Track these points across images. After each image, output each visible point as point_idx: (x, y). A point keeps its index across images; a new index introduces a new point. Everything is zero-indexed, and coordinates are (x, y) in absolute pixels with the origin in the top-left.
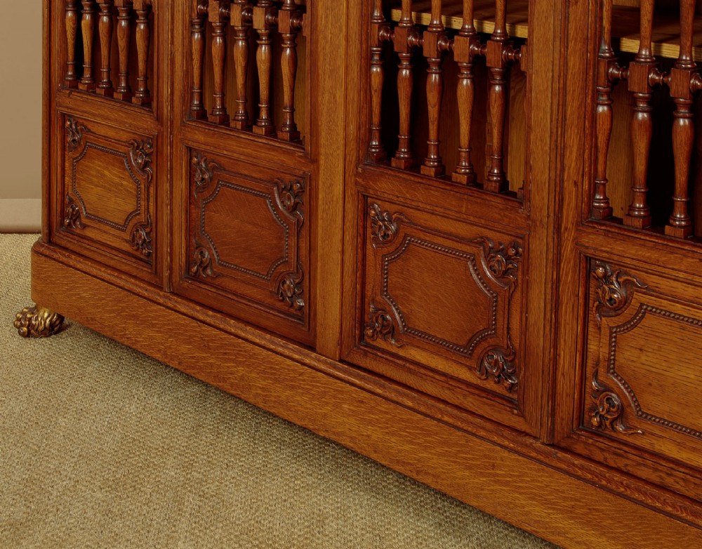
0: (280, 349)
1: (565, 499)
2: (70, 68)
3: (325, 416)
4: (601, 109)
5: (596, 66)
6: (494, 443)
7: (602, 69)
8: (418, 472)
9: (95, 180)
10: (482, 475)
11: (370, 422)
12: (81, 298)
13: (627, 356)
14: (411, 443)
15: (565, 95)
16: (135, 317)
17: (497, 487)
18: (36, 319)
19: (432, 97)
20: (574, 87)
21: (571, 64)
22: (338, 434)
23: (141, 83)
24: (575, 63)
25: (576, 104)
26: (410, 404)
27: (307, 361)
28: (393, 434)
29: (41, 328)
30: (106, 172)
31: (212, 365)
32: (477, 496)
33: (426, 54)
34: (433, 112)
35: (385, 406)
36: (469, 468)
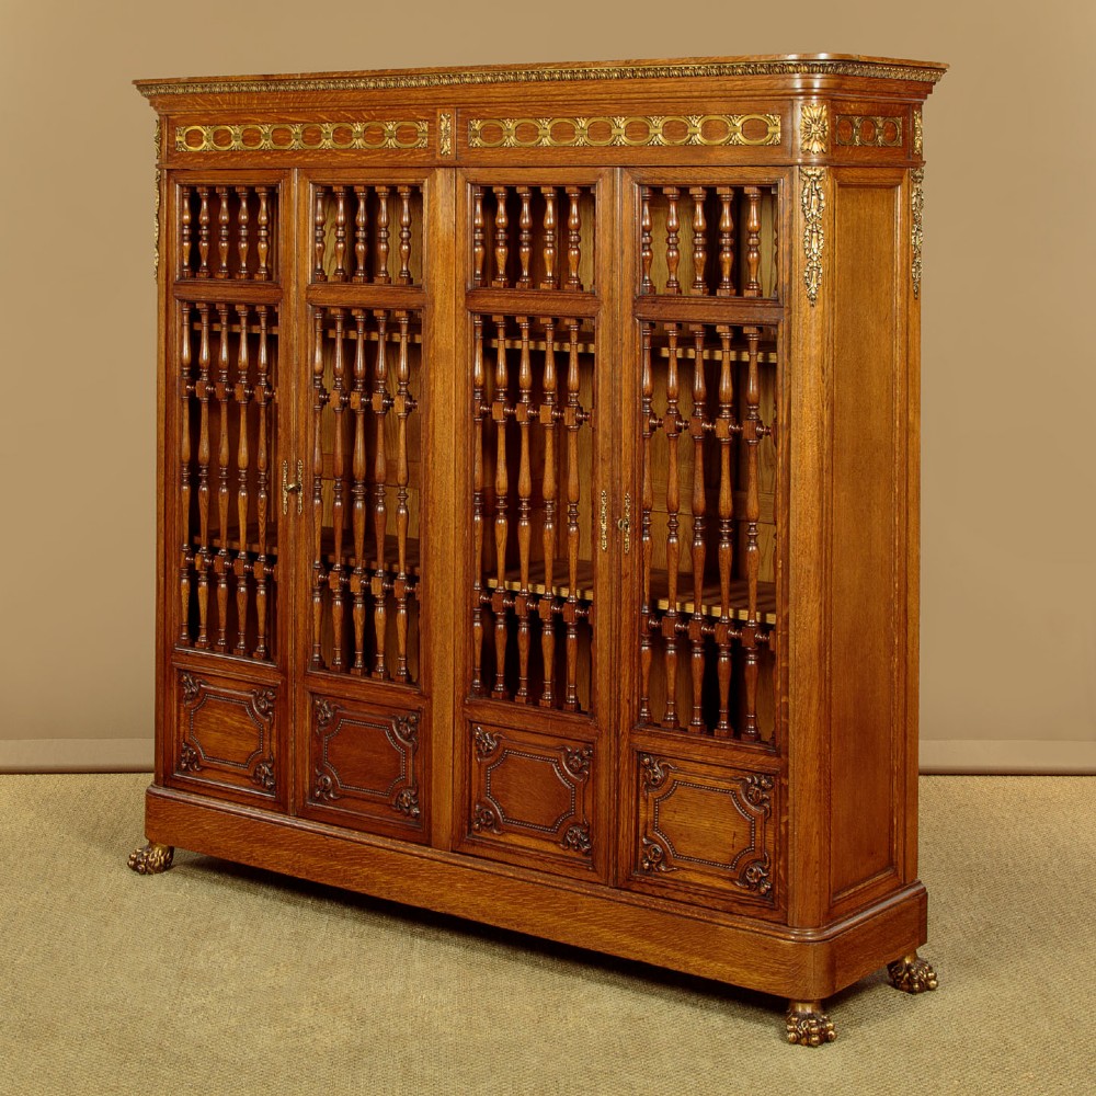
0: (401, 849)
1: (626, 923)
2: (185, 629)
3: (441, 895)
4: (644, 648)
5: (641, 619)
6: (576, 892)
7: (644, 622)
8: (518, 926)
9: (214, 726)
10: (567, 917)
11: (480, 894)
12: (205, 830)
13: (665, 817)
14: (512, 903)
15: (620, 640)
16: (263, 840)
17: (579, 924)
18: (153, 857)
19: (523, 645)
20: (625, 634)
21: (623, 619)
22: (453, 908)
23: (261, 641)
24: (626, 618)
25: (628, 646)
26: (511, 875)
27: (425, 855)
28: (498, 899)
29: (157, 864)
30: (226, 719)
31: (339, 871)
32: (563, 934)
33: (517, 613)
34: (524, 655)
35: (492, 880)
36: (558, 914)
